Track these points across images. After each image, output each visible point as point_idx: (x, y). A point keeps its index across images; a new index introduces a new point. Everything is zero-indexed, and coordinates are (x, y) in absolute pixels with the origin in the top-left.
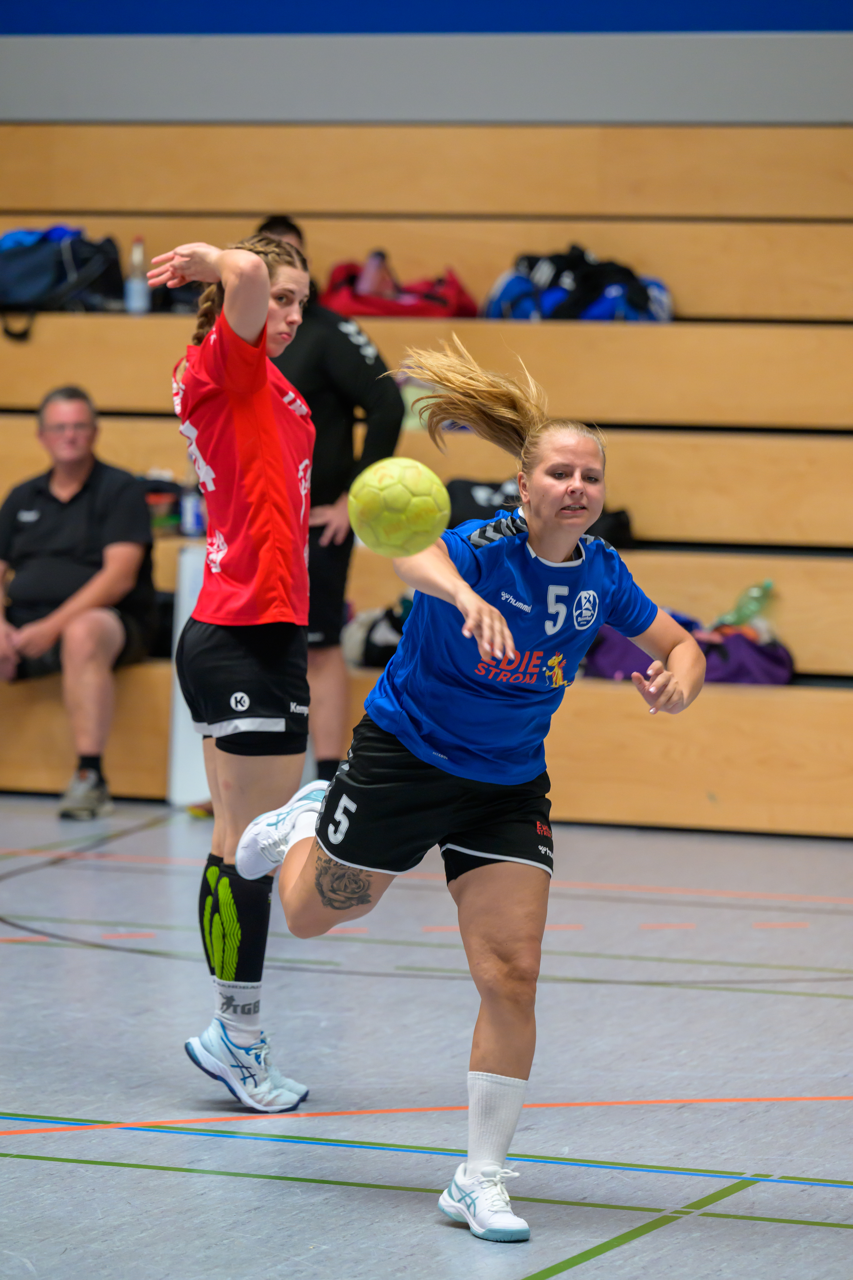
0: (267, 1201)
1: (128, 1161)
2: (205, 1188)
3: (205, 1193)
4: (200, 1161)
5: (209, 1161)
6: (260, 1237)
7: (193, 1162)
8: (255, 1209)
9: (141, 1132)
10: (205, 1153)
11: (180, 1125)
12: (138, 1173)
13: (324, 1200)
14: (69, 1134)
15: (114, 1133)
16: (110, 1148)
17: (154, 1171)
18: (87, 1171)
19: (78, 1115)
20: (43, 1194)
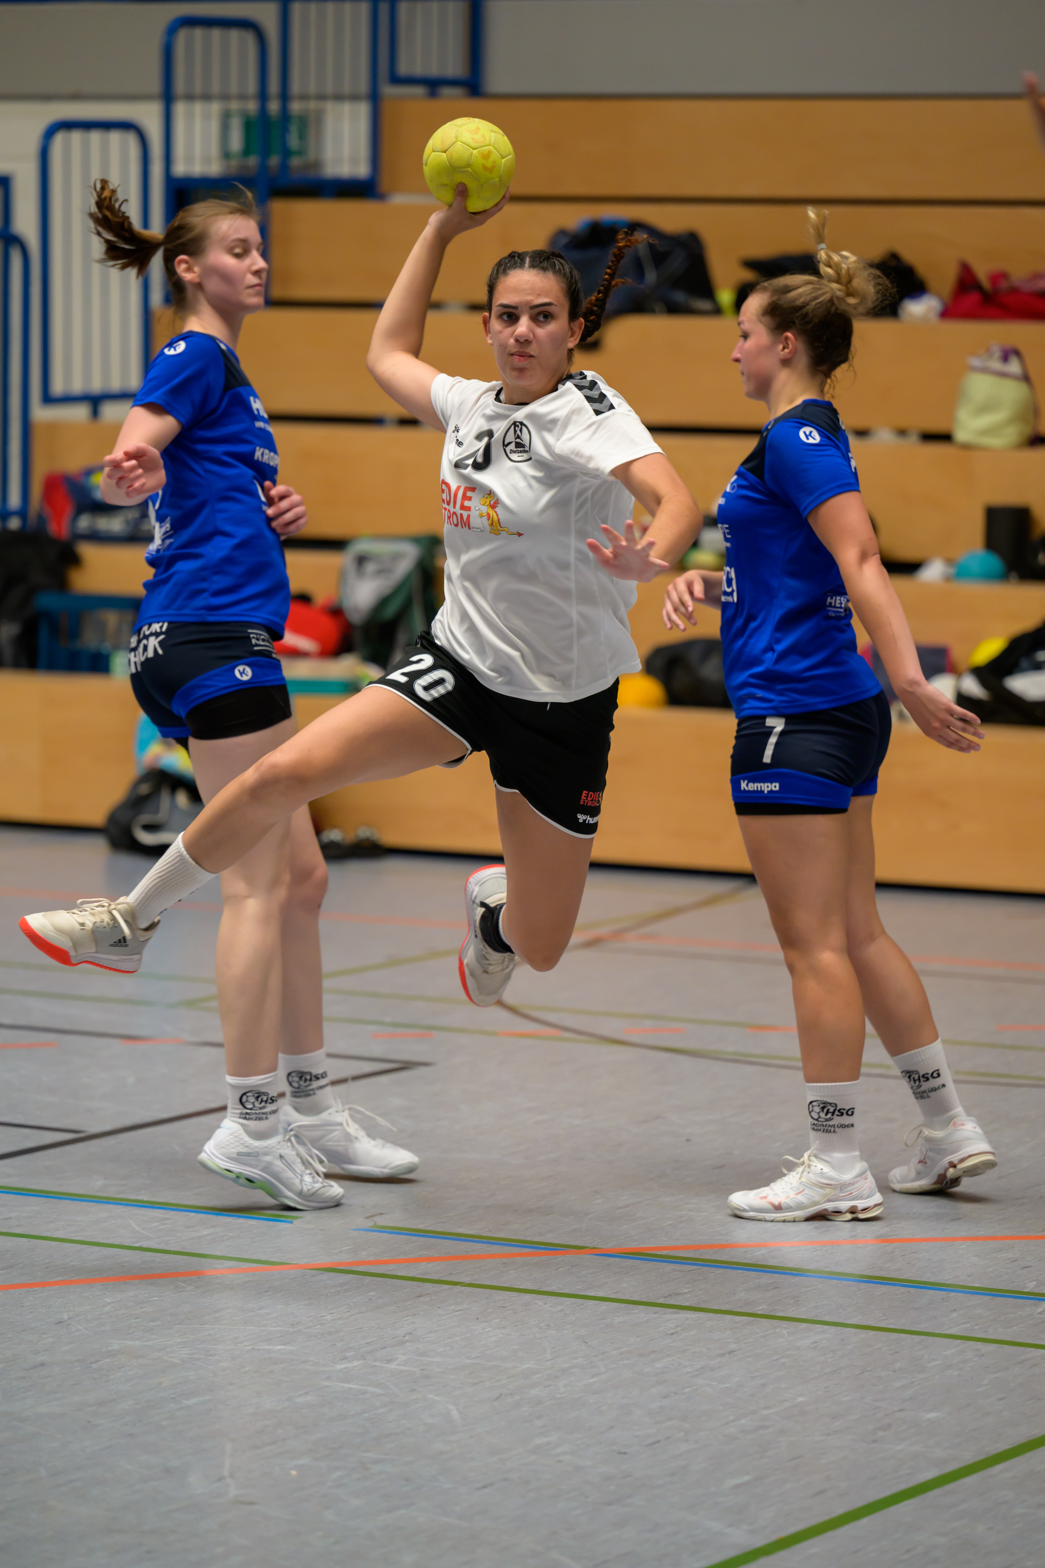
0: (745, 1343)
1: (596, 1293)
2: (678, 1326)
3: (676, 1332)
4: (678, 1294)
5: (688, 1296)
6: (728, 1385)
7: (670, 1295)
8: (730, 1353)
9: (618, 1260)
10: (686, 1285)
11: (664, 1253)
12: (604, 1307)
13: (812, 1343)
14: (535, 1260)
15: (587, 1260)
16: (578, 1277)
17: (623, 1305)
18: (545, 1304)
19: (550, 1238)
20: (490, 1329)
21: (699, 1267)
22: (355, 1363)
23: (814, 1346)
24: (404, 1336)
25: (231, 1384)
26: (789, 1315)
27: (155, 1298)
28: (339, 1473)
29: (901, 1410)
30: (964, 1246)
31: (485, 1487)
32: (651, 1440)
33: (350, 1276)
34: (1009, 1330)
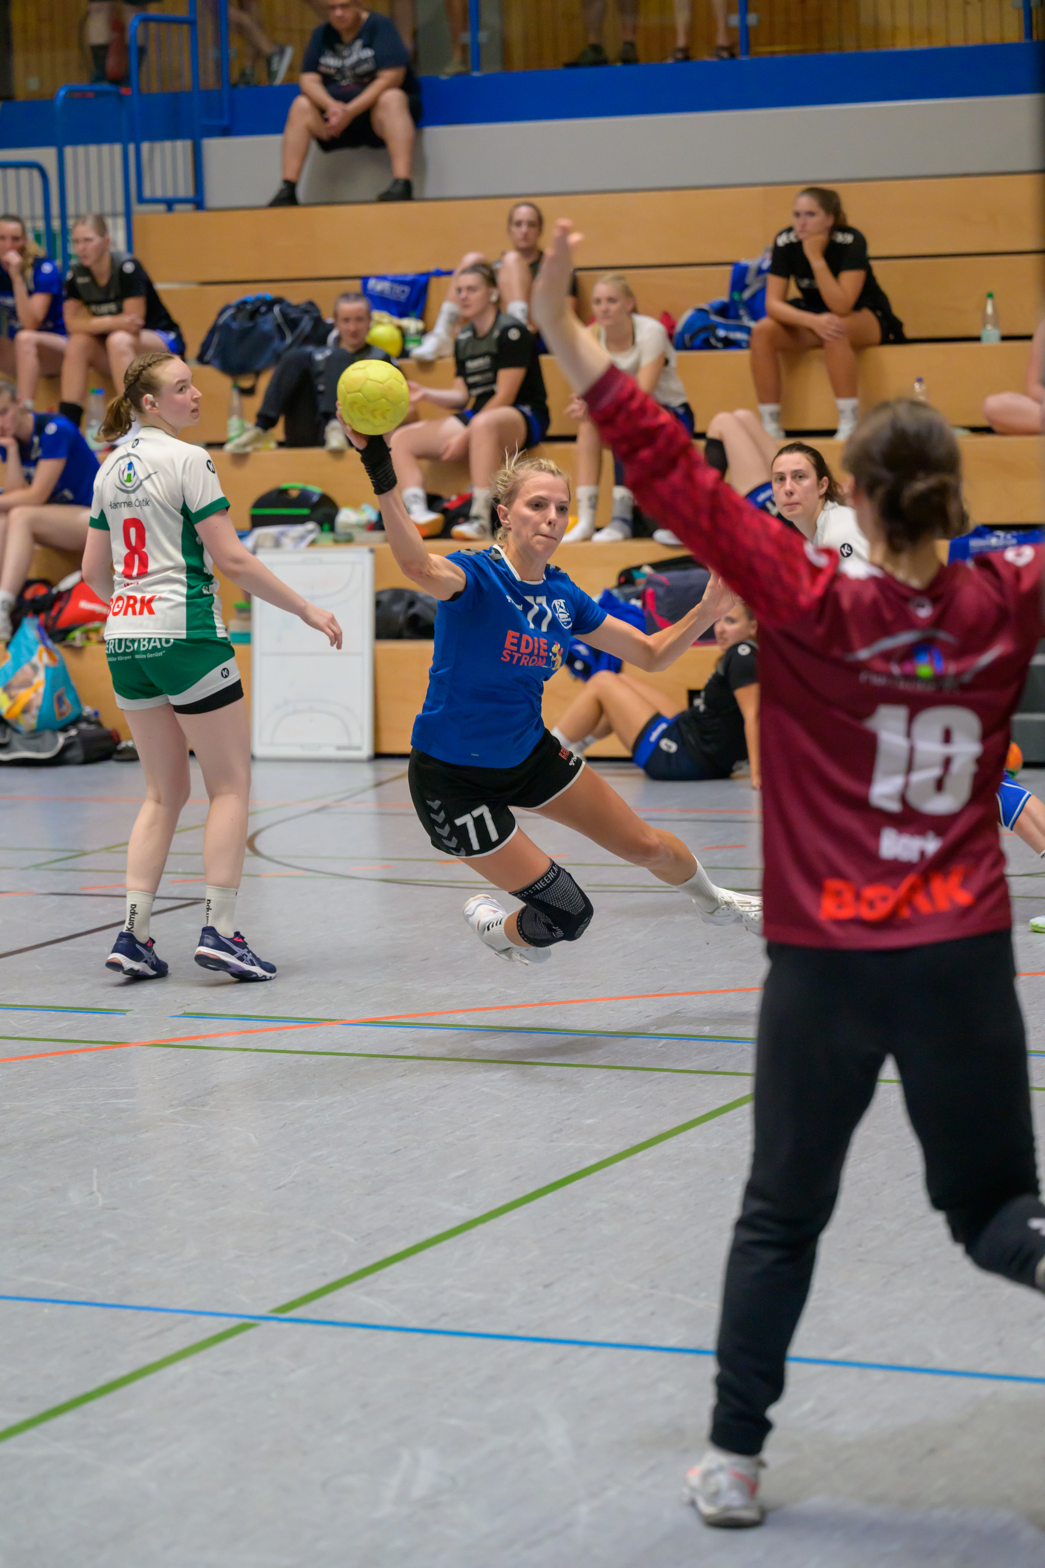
0: (455, 1079)
1: (346, 1051)
2: (406, 1070)
3: (405, 1075)
4: (404, 1049)
5: (412, 1049)
6: (445, 1109)
7: (398, 1050)
8: (444, 1086)
9: (360, 1027)
10: (409, 1042)
11: (392, 1020)
12: (352, 1061)
13: (502, 1077)
14: (301, 1031)
15: (337, 1028)
16: (333, 1041)
18: (311, 1060)
19: (309, 1015)
20: (272, 1080)
21: (418, 1029)
22: (180, 1109)
23: (503, 1078)
24: (213, 1088)
25: (92, 1128)
26: (484, 1059)
27: (33, 1072)
28: (175, 1185)
29: (568, 1119)
30: (603, 1004)
31: (279, 1188)
32: (393, 1150)
33: (170, 1049)
34: (640, 1060)
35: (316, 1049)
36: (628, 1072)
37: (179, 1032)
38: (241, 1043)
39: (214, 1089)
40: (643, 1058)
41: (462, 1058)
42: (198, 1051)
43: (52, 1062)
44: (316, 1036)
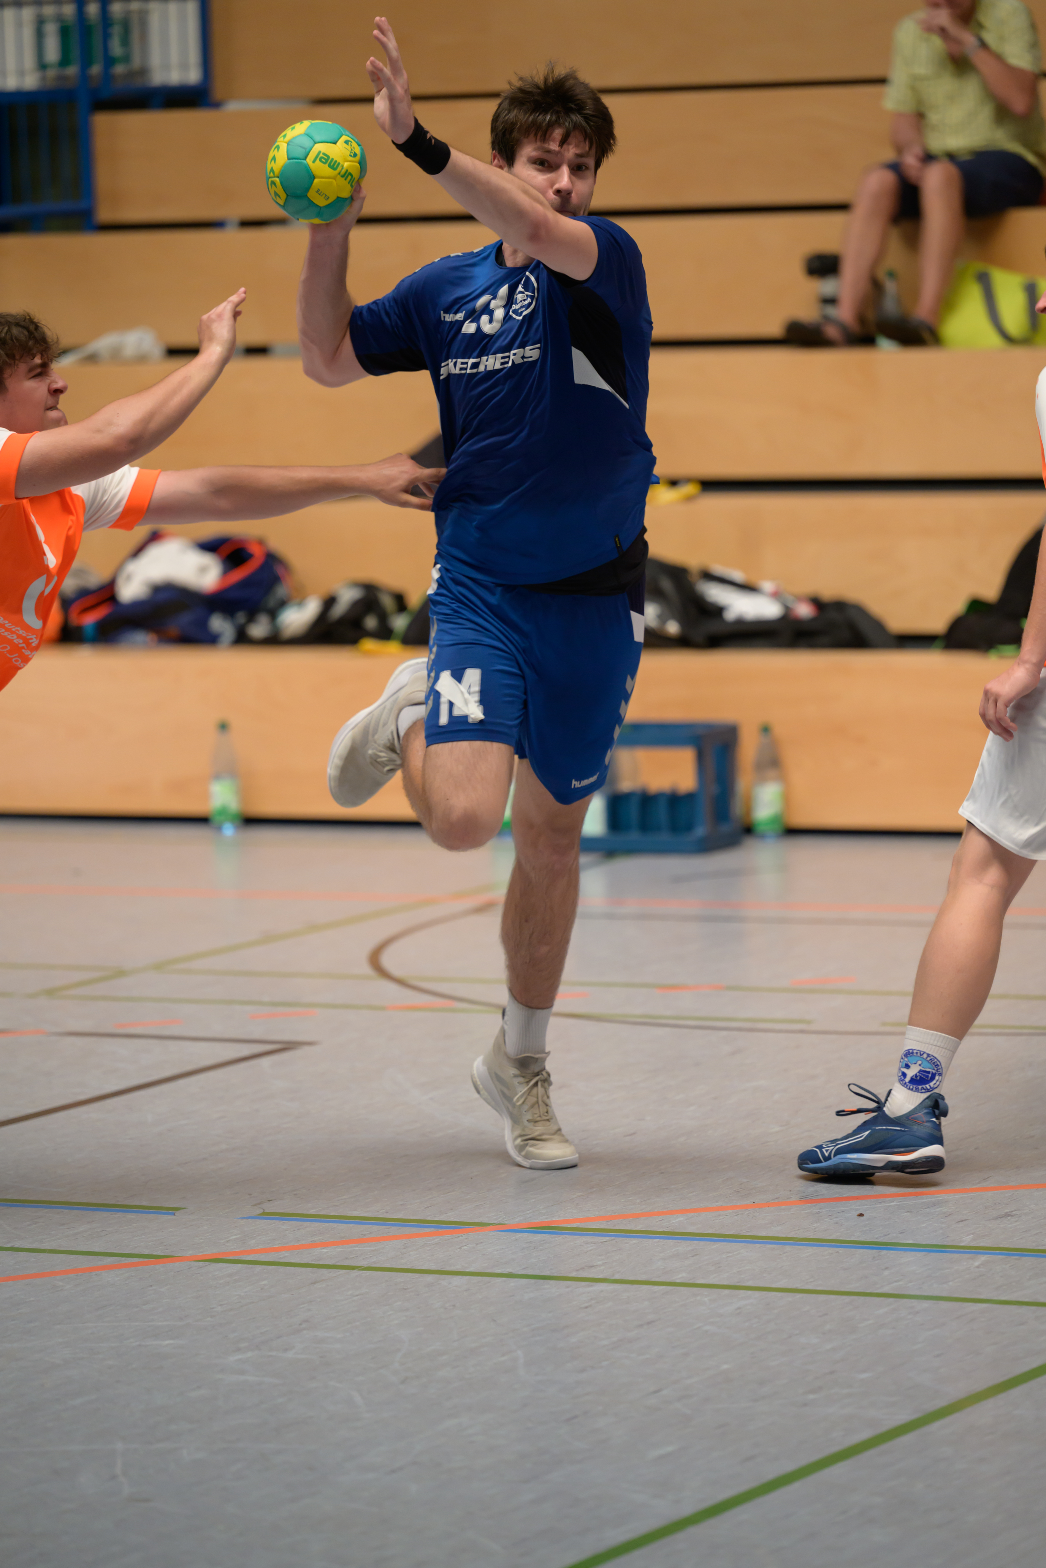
1: (503, 1270)
4: (593, 1267)
5: (604, 1268)
7: (584, 1268)
9: (525, 1235)
10: (599, 1257)
11: (576, 1225)
15: (492, 1235)
16: (484, 1255)
18: (453, 1284)
21: (613, 1238)
33: (240, 1265)
35: (458, 1267)
36: (926, 1304)
37: (254, 1241)
38: (347, 1258)
39: (304, 1326)
40: (951, 1283)
41: (678, 1281)
42: (282, 1269)
43: (61, 1284)
44: (460, 1248)
